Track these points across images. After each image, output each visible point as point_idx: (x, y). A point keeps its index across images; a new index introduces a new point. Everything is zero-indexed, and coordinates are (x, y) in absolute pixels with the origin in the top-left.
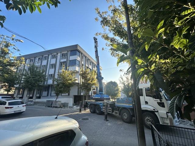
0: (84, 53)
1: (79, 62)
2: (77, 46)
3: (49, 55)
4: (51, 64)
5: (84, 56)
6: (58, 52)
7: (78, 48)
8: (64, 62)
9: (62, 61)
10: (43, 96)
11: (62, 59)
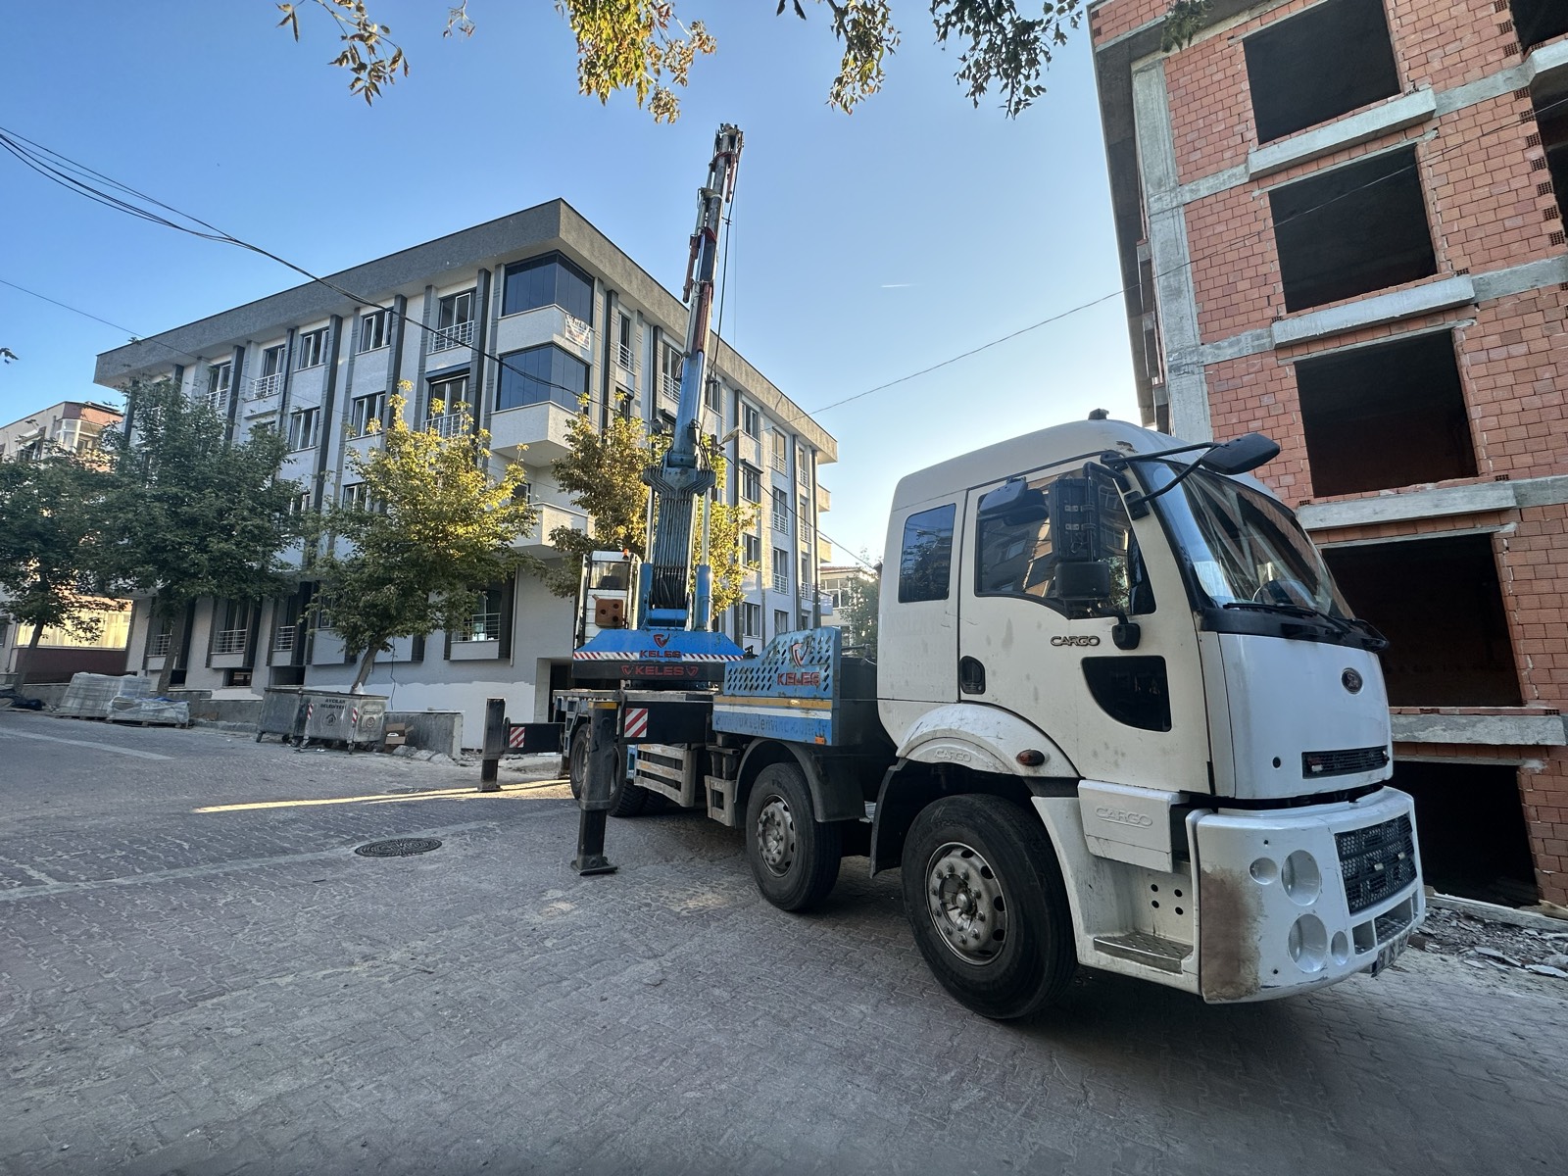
0: (631, 287)
1: (588, 367)
2: (552, 209)
3: (339, 321)
4: (354, 395)
5: (635, 319)
6: (404, 290)
7: (569, 237)
8: (457, 375)
9: (442, 361)
10: (316, 661)
11: (440, 346)
